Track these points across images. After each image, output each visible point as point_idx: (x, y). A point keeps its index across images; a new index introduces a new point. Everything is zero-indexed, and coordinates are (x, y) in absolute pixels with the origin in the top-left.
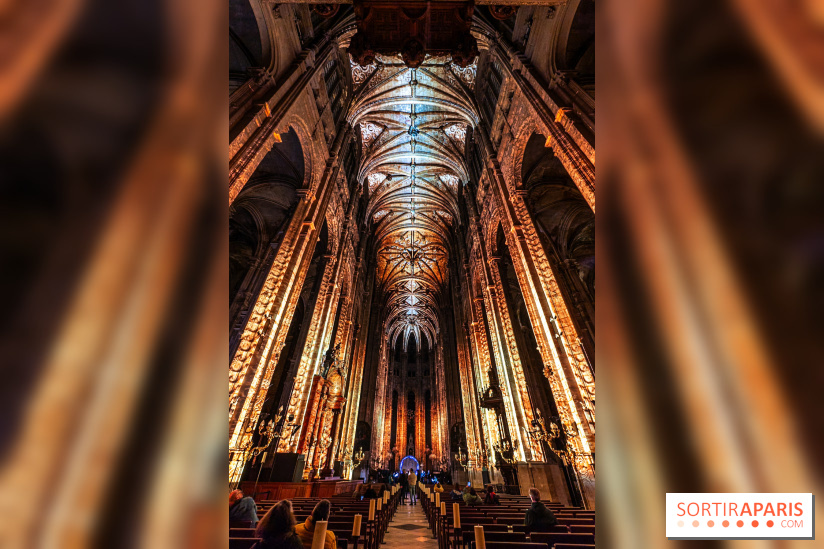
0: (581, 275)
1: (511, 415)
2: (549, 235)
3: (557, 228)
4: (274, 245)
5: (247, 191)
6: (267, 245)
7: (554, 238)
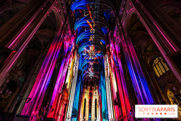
0: (148, 62)
1: (123, 108)
2: (138, 48)
3: (140, 46)
4: (46, 50)
5: (38, 32)
6: (44, 50)
7: (139, 49)
